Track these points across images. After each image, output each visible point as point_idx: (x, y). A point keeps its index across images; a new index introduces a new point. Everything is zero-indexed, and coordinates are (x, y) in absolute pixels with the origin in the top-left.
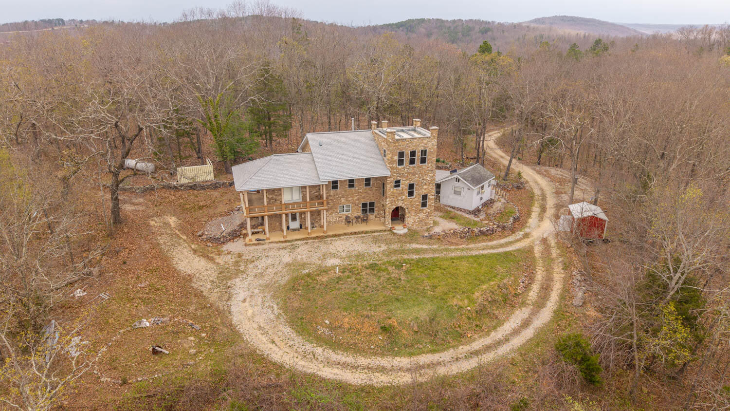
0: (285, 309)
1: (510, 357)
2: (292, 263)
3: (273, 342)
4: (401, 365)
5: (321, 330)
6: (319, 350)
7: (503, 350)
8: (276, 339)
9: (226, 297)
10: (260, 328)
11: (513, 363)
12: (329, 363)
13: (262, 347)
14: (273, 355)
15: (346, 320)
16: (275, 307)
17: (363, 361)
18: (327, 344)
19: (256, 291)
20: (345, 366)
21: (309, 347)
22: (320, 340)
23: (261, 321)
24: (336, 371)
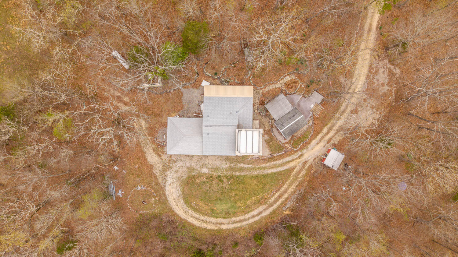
0: (183, 192)
1: (245, 226)
2: (189, 168)
3: (177, 205)
4: (212, 221)
5: (193, 204)
6: (190, 211)
7: (245, 223)
8: (178, 204)
9: (164, 182)
10: (174, 199)
11: (245, 228)
12: (192, 216)
13: (174, 207)
14: (177, 211)
15: (201, 204)
16: (180, 190)
17: (202, 217)
18: (193, 209)
19: (175, 180)
20: (196, 218)
21: (187, 209)
22: (192, 207)
23: (174, 195)
24: (193, 220)
